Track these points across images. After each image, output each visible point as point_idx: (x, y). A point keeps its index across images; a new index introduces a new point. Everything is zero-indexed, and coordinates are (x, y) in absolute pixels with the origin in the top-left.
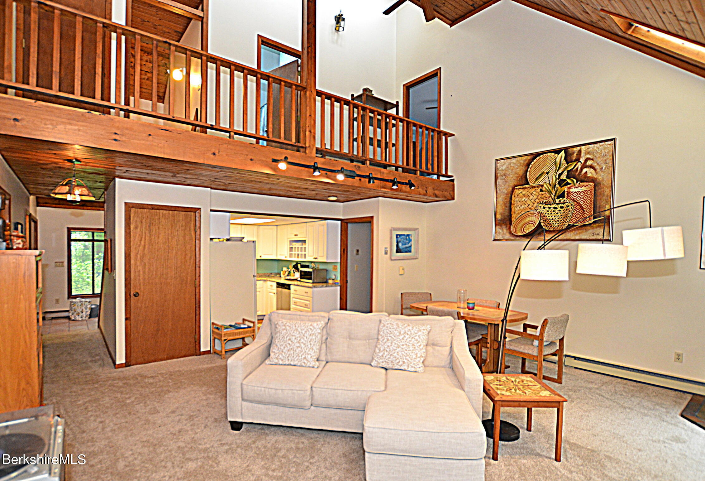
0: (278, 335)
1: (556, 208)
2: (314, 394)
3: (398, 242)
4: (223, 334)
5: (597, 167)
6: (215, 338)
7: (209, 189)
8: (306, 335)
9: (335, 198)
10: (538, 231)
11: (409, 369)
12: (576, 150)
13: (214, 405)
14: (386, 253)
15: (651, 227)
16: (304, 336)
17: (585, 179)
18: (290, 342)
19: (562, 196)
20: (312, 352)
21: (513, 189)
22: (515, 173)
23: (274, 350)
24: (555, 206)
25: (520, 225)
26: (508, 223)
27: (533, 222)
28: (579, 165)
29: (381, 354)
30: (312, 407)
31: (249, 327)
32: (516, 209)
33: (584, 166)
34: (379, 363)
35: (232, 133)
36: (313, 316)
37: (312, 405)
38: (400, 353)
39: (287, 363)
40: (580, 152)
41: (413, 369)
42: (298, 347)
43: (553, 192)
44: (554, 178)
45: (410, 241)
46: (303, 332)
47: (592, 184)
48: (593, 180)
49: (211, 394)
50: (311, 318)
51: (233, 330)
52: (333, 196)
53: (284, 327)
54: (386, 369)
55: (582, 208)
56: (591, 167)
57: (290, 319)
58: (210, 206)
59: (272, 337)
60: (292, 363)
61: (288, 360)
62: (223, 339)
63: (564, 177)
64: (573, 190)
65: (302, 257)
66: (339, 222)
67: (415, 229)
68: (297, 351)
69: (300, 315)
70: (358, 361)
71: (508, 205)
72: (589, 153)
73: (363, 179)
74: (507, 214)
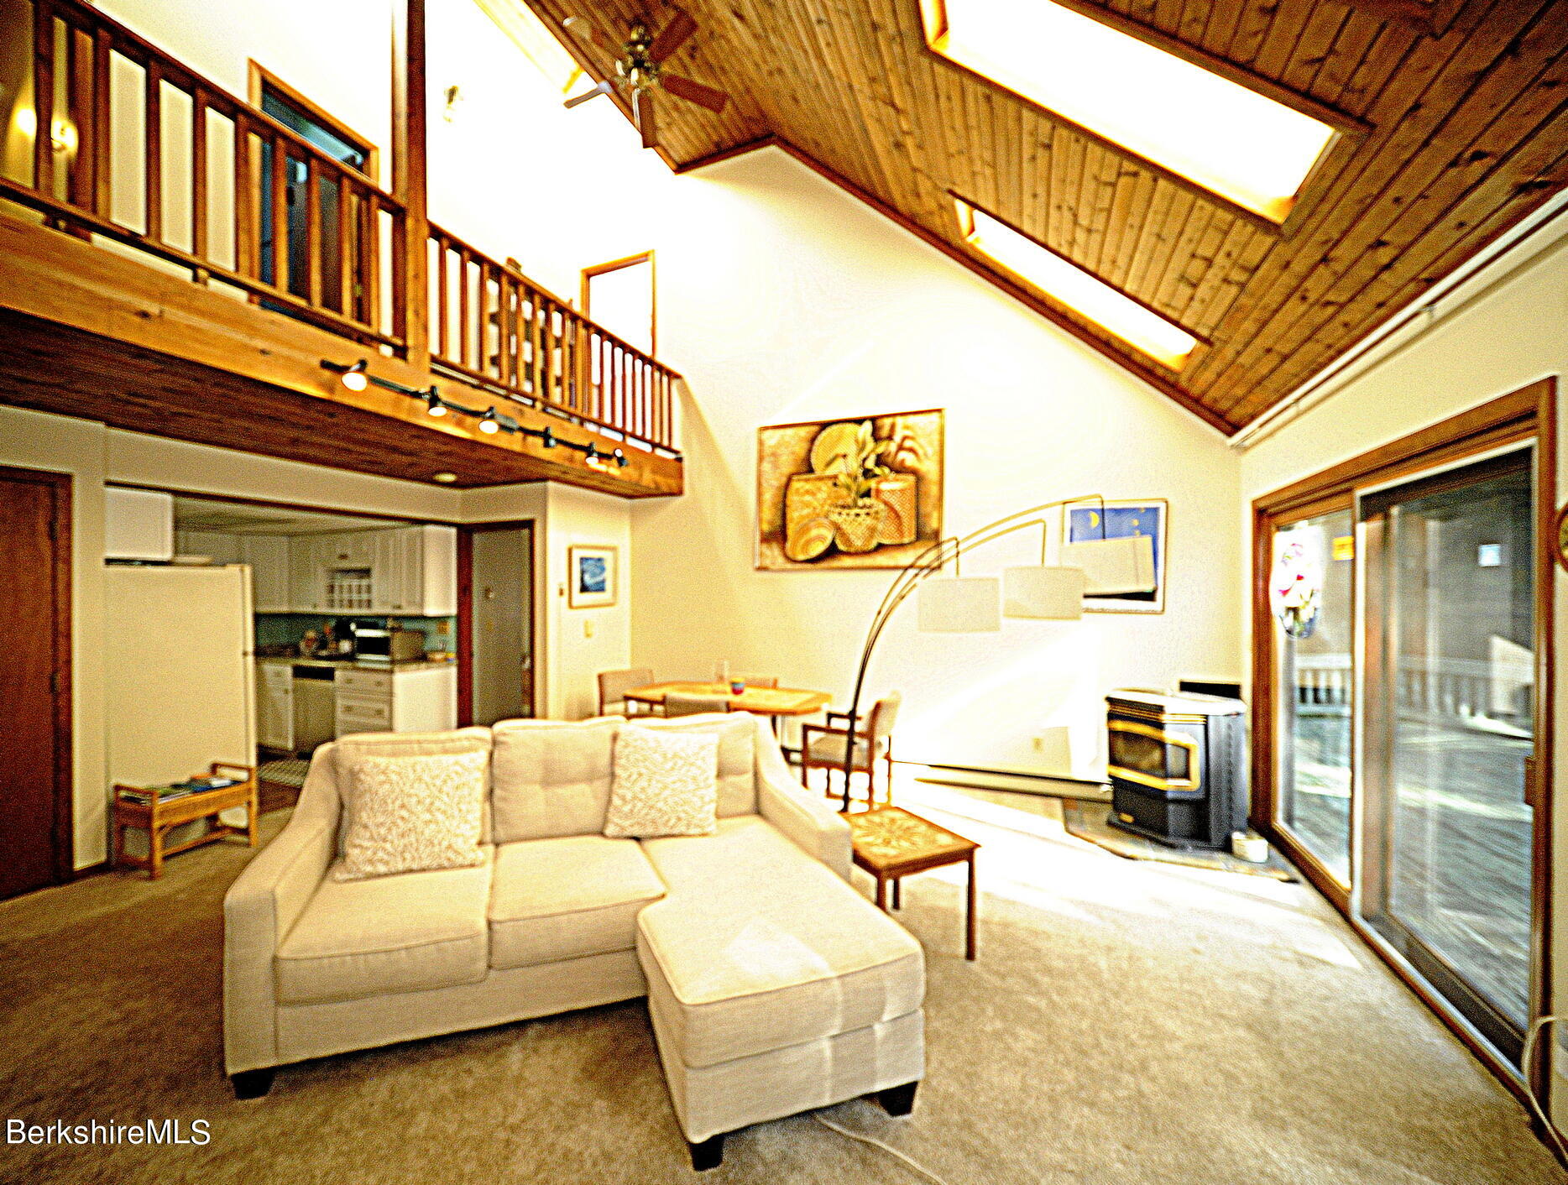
0: (367, 798)
1: (858, 515)
2: (497, 937)
3: (583, 572)
4: (156, 811)
5: (920, 452)
6: (123, 828)
7: (101, 426)
8: (445, 789)
9: (450, 478)
10: (832, 552)
11: (691, 832)
12: (887, 422)
13: (154, 1031)
14: (561, 593)
15: (1104, 537)
16: (440, 791)
17: (900, 470)
18: (404, 813)
19: (867, 494)
20: (465, 828)
21: (789, 480)
22: (793, 453)
23: (357, 842)
24: (857, 511)
25: (803, 541)
26: (780, 538)
27: (821, 538)
28: (893, 447)
29: (626, 809)
30: (493, 973)
31: (236, 782)
32: (794, 515)
33: (901, 448)
34: (623, 828)
35: (202, 273)
36: (453, 741)
37: (490, 967)
38: (670, 801)
39: (401, 867)
40: (893, 427)
41: (698, 831)
42: (427, 823)
43: (854, 488)
44: (853, 465)
45: (603, 569)
46: (438, 783)
47: (911, 479)
48: (914, 472)
49: (140, 997)
50: (449, 745)
51: (187, 797)
52: (449, 472)
53: (382, 778)
54: (637, 839)
55: (898, 516)
56: (911, 450)
57: (394, 754)
58: (106, 470)
59: (342, 806)
60: (415, 866)
61: (404, 859)
62: (157, 824)
63: (870, 464)
64: (884, 486)
65: (360, 606)
66: (453, 531)
67: (613, 549)
68: (427, 832)
69: (419, 742)
70: (573, 828)
71: (781, 506)
72: (907, 427)
73: (530, 439)
74: (779, 522)
